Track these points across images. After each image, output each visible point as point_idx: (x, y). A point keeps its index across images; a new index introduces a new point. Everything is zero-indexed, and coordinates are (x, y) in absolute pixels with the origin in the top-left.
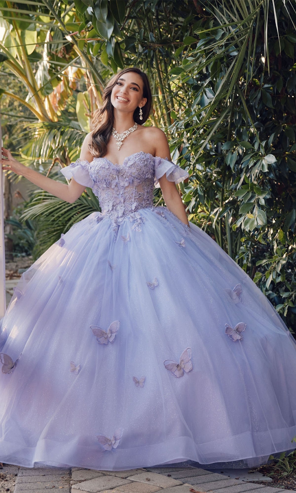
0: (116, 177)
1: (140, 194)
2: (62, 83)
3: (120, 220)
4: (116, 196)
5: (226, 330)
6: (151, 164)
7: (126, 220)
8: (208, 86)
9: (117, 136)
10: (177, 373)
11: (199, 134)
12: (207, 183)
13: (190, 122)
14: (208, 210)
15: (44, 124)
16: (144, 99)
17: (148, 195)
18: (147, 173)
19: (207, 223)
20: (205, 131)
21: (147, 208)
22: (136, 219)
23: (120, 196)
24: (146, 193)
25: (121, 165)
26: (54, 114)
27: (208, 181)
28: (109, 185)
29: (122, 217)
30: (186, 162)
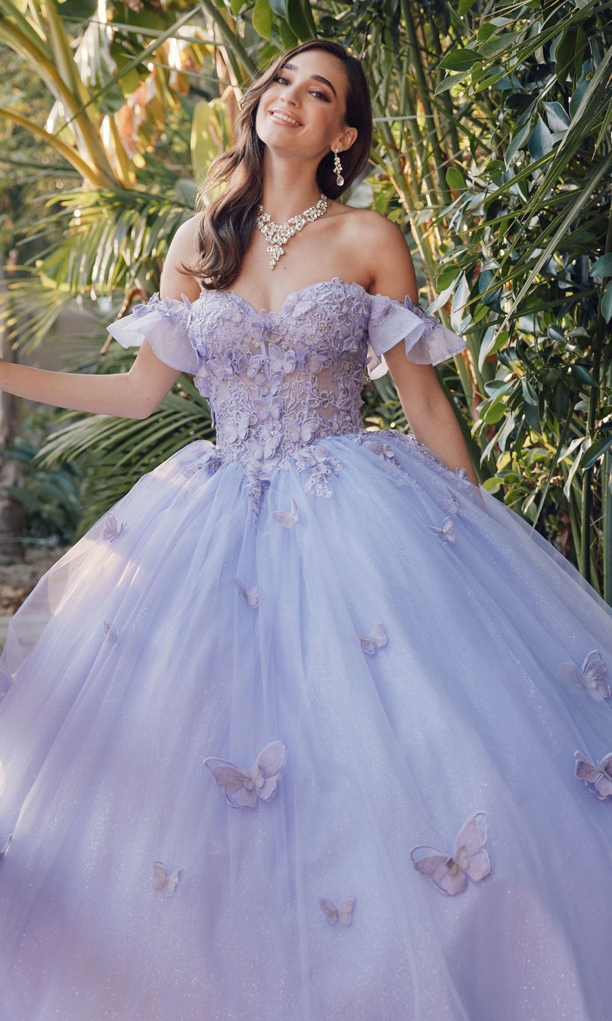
0: (259, 347)
1: (324, 396)
2: (149, 80)
3: (268, 466)
4: (260, 399)
5: (579, 770)
6: (360, 312)
7: (286, 465)
8: (551, 97)
9: (270, 228)
10: (449, 884)
11: (527, 231)
12: (548, 371)
13: (500, 197)
14: (552, 442)
15: (102, 197)
16: (349, 129)
17: (348, 399)
18: (346, 338)
19: (549, 478)
20: (543, 221)
21: (344, 434)
22: (314, 463)
23: (270, 399)
24: (341, 393)
25: (278, 315)
26: (127, 163)
27: (551, 365)
28: (240, 367)
29: (272, 457)
30: (489, 311)
